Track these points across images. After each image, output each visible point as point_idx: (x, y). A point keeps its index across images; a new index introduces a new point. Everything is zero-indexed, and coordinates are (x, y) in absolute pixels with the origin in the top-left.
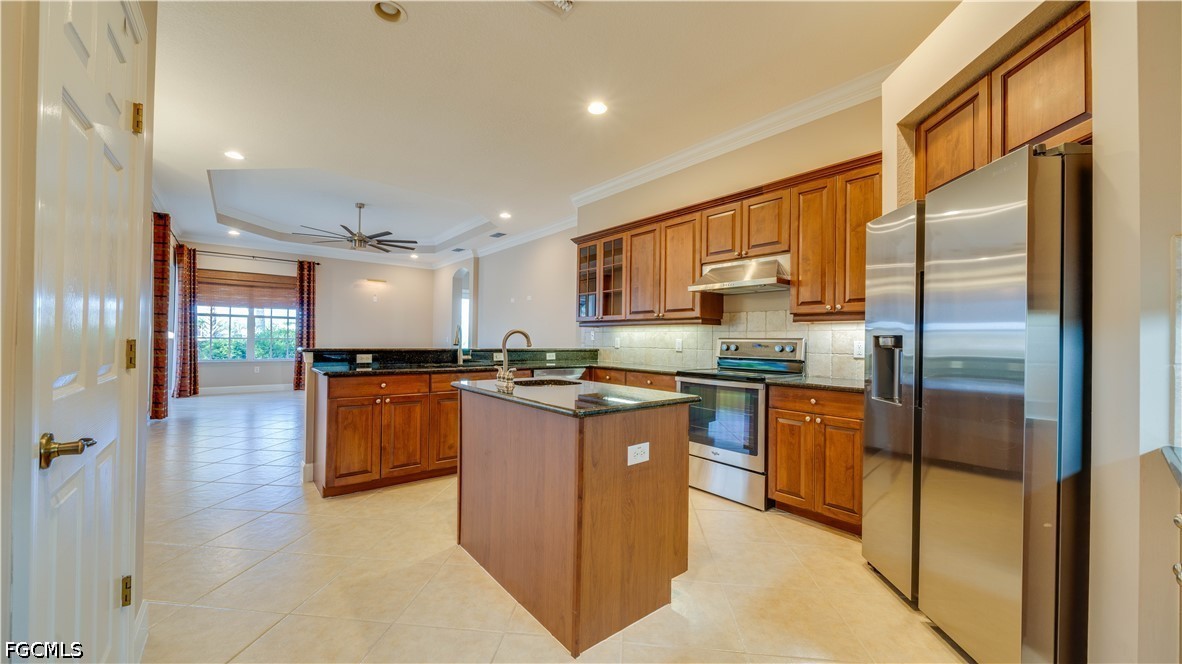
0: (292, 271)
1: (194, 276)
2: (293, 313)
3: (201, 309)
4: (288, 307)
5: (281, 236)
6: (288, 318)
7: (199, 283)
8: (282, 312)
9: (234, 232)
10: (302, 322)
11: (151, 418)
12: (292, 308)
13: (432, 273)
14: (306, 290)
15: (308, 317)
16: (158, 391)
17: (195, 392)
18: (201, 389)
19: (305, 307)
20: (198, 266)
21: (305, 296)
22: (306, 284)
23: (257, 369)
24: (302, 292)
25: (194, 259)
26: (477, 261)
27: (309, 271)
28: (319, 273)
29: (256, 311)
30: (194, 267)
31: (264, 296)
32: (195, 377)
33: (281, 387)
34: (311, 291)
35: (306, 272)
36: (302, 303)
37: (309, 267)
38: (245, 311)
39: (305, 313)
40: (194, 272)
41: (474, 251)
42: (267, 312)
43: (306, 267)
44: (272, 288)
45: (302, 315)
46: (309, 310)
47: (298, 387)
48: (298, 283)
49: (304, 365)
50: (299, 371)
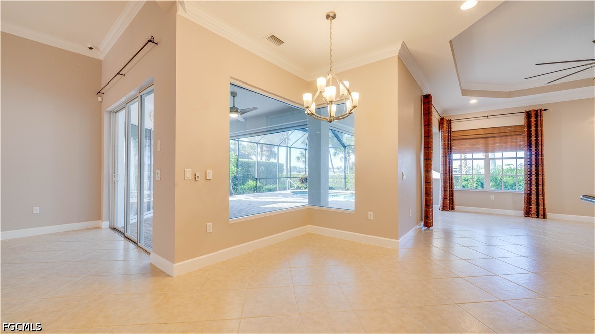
0: (520, 121)
1: (450, 136)
2: (521, 154)
3: (455, 156)
4: (517, 148)
5: (509, 94)
6: (517, 158)
7: (454, 140)
8: (512, 154)
9: (473, 101)
10: (531, 161)
11: (424, 226)
12: (521, 150)
14: (533, 134)
15: (537, 155)
16: (428, 209)
17: (452, 208)
18: (456, 207)
19: (533, 148)
20: (452, 130)
21: (533, 139)
22: (533, 129)
23: (492, 197)
24: (529, 136)
25: (450, 126)
27: (536, 117)
28: (546, 118)
29: (491, 155)
30: (450, 130)
31: (497, 143)
32: (452, 199)
33: (513, 212)
34: (539, 134)
35: (533, 119)
36: (530, 145)
37: (536, 114)
38: (481, 155)
39: (533, 153)
40: (450, 134)
42: (498, 155)
43: (533, 115)
44: (502, 136)
45: (530, 155)
46: (537, 150)
47: (527, 213)
48: (526, 129)
49: (533, 197)
50: (528, 201)
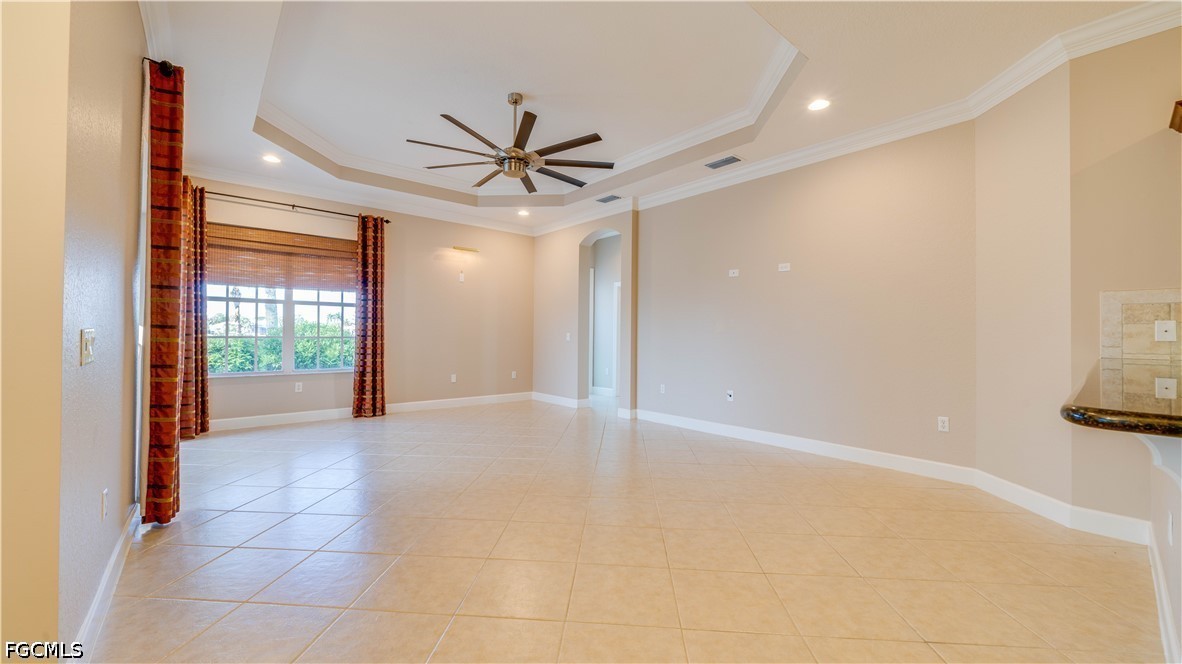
0: (350, 232)
1: (202, 234)
2: (351, 297)
3: (212, 289)
4: (342, 286)
5: (342, 172)
6: (343, 305)
7: (210, 246)
8: (334, 296)
9: (272, 158)
10: (365, 312)
11: (145, 520)
12: (349, 289)
13: (532, 241)
14: (370, 261)
15: (375, 302)
17: (203, 428)
18: (213, 423)
19: (370, 288)
20: (209, 218)
21: (370, 270)
22: (370, 252)
23: (299, 386)
24: (365, 265)
25: (202, 205)
26: (636, 214)
27: (375, 231)
28: (388, 232)
29: (299, 294)
30: (202, 219)
31: (309, 269)
32: (204, 403)
33: (334, 413)
34: (379, 263)
35: (370, 234)
36: (365, 282)
37: (376, 226)
38: (280, 293)
39: (370, 297)
40: (202, 226)
41: (635, 200)
42: (310, 295)
43: (371, 225)
44: (319, 257)
45: (366, 300)
46: (375, 292)
47: (359, 412)
48: (360, 250)
49: (369, 378)
50: (361, 388)
